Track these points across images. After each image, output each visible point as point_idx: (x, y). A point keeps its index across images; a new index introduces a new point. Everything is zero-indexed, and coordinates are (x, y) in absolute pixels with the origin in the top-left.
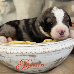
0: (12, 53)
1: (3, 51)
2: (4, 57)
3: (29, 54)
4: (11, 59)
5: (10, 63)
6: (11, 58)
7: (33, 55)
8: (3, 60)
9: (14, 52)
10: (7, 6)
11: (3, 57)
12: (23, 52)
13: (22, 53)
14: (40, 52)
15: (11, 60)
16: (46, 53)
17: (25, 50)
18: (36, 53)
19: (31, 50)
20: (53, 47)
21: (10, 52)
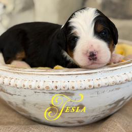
0: (28, 88)
1: (10, 84)
2: (12, 95)
3: (61, 89)
4: (25, 98)
5: (23, 107)
6: (25, 96)
7: (69, 93)
8: (9, 100)
9: (30, 86)
11: (10, 94)
12: (50, 86)
13: (47, 87)
14: (83, 87)
15: (24, 100)
16: (94, 88)
17: (53, 82)
18: (75, 88)
19: (64, 82)
20: (108, 77)
21: (24, 86)
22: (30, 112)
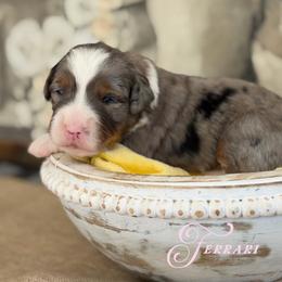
0: (157, 216)
1: (118, 209)
2: (118, 231)
3: (225, 217)
4: (146, 237)
6: (148, 232)
8: (110, 242)
9: (163, 212)
10: (125, 25)
11: (115, 229)
12: (204, 211)
15: (146, 240)
17: (208, 202)
19: (233, 201)
21: (149, 211)
22: (153, 266)
